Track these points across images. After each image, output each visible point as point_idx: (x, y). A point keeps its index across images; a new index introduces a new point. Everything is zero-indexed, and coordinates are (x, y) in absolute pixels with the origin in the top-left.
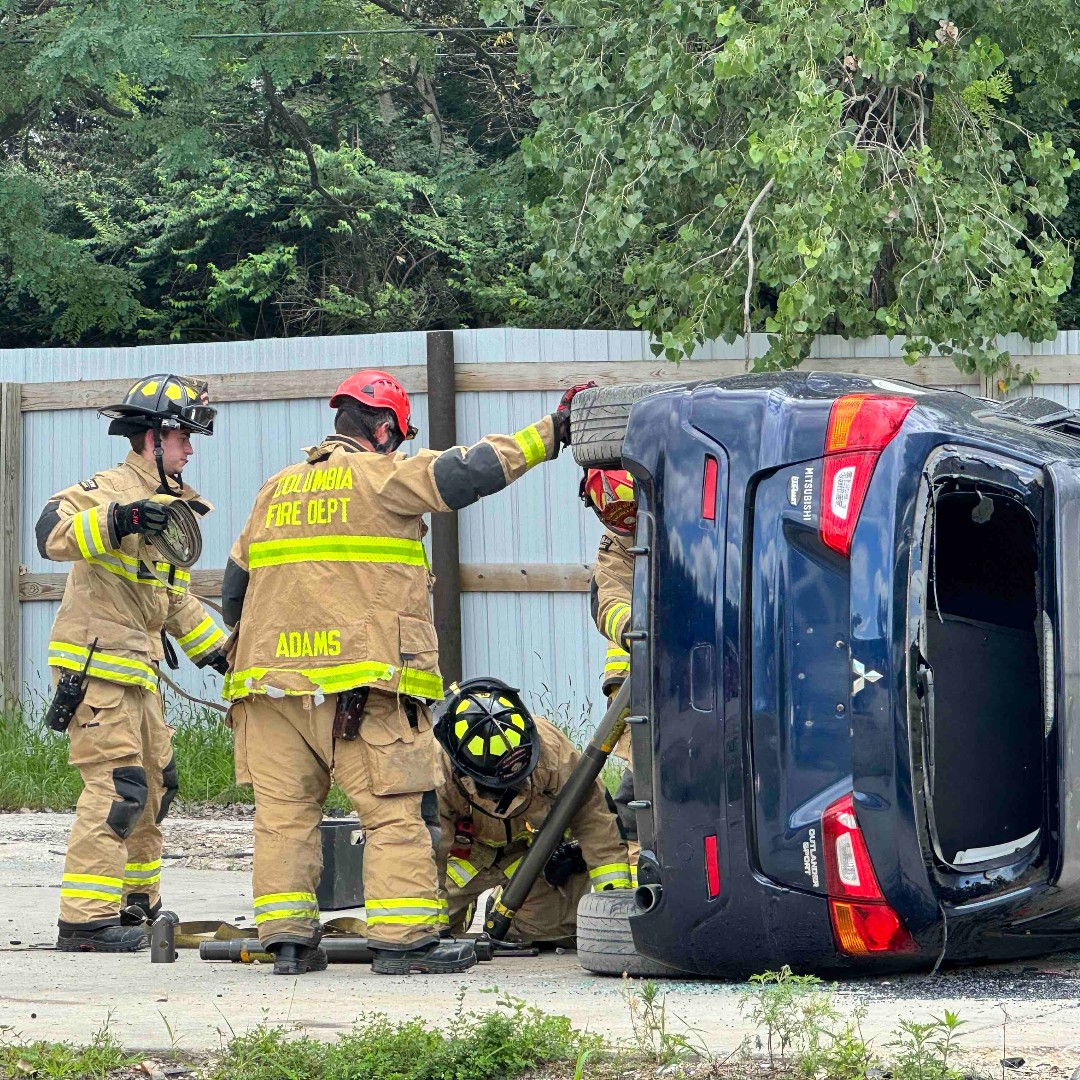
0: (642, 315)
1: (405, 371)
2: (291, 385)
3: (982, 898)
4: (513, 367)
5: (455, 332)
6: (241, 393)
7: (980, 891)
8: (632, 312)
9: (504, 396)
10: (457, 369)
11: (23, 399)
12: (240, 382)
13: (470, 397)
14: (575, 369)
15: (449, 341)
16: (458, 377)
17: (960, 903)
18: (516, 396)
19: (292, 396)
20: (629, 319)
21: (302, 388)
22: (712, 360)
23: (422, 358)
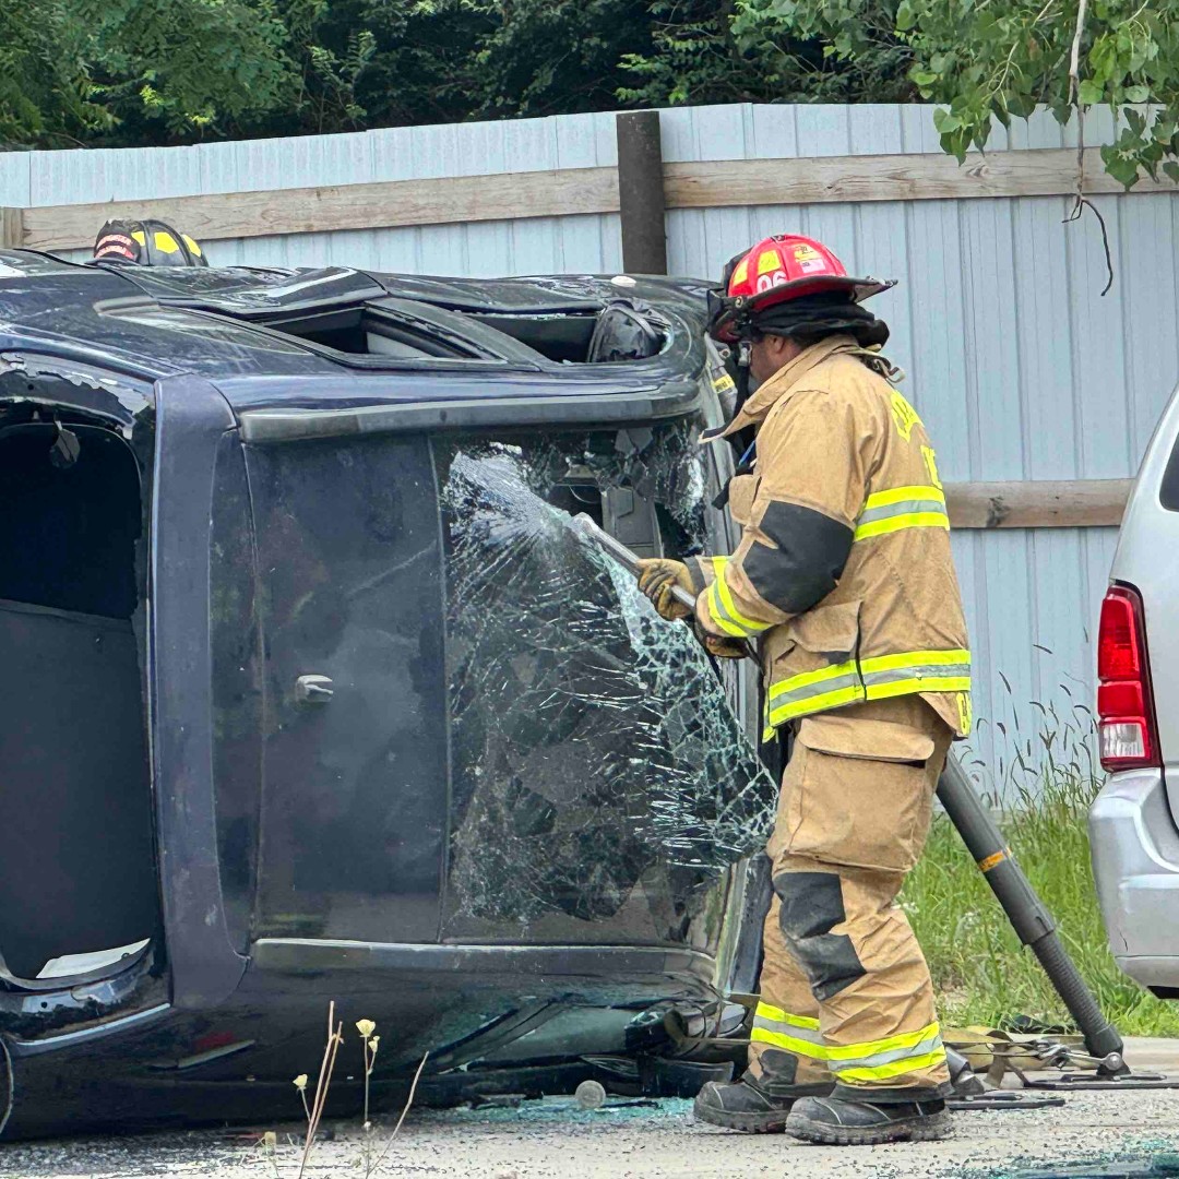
0: (933, 78)
1: (590, 177)
2: (422, 202)
3: (68, 1028)
4: (752, 168)
5: (663, 112)
6: (347, 217)
7: (63, 1018)
8: (917, 75)
9: (743, 214)
10: (669, 172)
11: (26, 233)
12: (344, 199)
13: (691, 217)
14: (851, 168)
15: (653, 127)
16: (670, 186)
17: (33, 1037)
18: (762, 213)
19: (423, 221)
20: (913, 86)
21: (438, 207)
22: (1062, 149)
23: (611, 157)
